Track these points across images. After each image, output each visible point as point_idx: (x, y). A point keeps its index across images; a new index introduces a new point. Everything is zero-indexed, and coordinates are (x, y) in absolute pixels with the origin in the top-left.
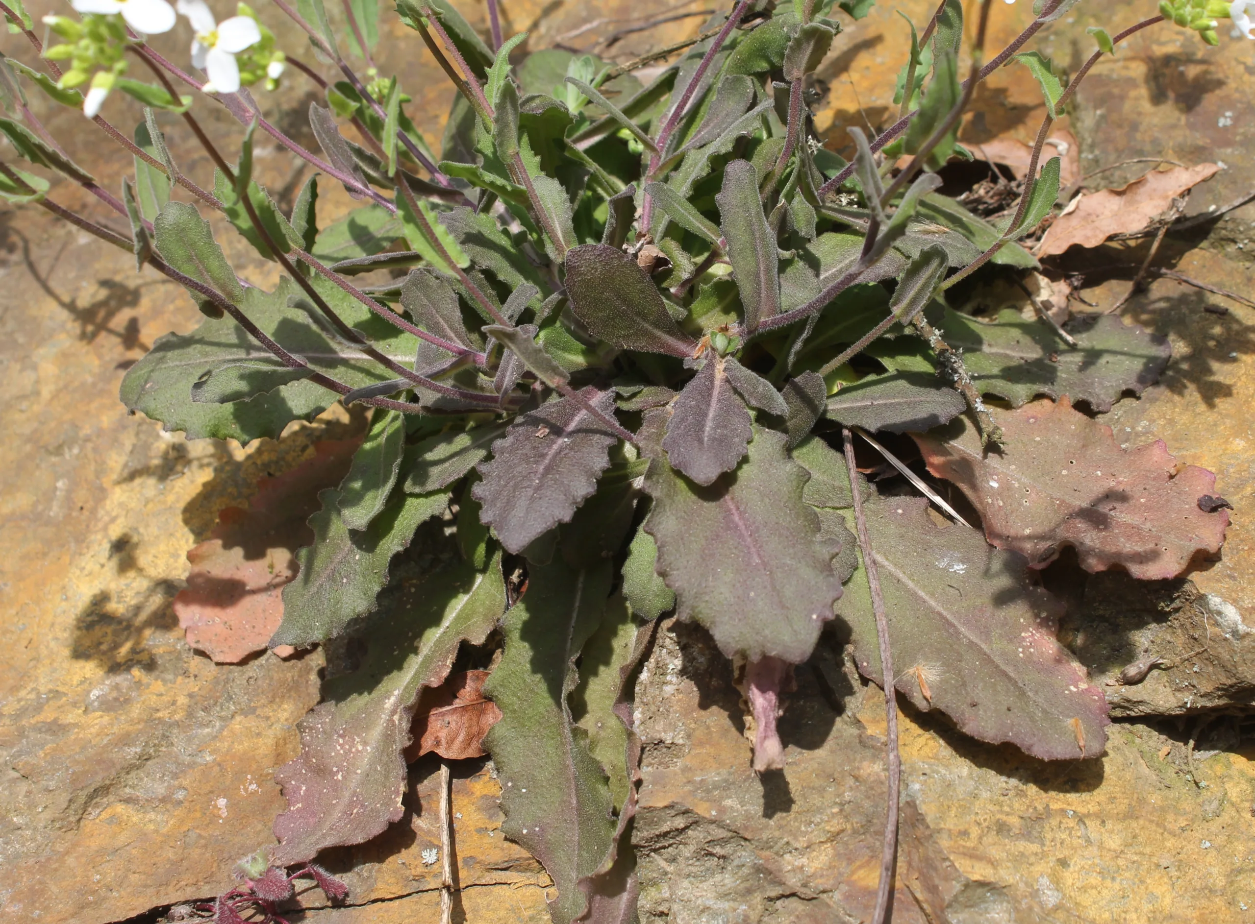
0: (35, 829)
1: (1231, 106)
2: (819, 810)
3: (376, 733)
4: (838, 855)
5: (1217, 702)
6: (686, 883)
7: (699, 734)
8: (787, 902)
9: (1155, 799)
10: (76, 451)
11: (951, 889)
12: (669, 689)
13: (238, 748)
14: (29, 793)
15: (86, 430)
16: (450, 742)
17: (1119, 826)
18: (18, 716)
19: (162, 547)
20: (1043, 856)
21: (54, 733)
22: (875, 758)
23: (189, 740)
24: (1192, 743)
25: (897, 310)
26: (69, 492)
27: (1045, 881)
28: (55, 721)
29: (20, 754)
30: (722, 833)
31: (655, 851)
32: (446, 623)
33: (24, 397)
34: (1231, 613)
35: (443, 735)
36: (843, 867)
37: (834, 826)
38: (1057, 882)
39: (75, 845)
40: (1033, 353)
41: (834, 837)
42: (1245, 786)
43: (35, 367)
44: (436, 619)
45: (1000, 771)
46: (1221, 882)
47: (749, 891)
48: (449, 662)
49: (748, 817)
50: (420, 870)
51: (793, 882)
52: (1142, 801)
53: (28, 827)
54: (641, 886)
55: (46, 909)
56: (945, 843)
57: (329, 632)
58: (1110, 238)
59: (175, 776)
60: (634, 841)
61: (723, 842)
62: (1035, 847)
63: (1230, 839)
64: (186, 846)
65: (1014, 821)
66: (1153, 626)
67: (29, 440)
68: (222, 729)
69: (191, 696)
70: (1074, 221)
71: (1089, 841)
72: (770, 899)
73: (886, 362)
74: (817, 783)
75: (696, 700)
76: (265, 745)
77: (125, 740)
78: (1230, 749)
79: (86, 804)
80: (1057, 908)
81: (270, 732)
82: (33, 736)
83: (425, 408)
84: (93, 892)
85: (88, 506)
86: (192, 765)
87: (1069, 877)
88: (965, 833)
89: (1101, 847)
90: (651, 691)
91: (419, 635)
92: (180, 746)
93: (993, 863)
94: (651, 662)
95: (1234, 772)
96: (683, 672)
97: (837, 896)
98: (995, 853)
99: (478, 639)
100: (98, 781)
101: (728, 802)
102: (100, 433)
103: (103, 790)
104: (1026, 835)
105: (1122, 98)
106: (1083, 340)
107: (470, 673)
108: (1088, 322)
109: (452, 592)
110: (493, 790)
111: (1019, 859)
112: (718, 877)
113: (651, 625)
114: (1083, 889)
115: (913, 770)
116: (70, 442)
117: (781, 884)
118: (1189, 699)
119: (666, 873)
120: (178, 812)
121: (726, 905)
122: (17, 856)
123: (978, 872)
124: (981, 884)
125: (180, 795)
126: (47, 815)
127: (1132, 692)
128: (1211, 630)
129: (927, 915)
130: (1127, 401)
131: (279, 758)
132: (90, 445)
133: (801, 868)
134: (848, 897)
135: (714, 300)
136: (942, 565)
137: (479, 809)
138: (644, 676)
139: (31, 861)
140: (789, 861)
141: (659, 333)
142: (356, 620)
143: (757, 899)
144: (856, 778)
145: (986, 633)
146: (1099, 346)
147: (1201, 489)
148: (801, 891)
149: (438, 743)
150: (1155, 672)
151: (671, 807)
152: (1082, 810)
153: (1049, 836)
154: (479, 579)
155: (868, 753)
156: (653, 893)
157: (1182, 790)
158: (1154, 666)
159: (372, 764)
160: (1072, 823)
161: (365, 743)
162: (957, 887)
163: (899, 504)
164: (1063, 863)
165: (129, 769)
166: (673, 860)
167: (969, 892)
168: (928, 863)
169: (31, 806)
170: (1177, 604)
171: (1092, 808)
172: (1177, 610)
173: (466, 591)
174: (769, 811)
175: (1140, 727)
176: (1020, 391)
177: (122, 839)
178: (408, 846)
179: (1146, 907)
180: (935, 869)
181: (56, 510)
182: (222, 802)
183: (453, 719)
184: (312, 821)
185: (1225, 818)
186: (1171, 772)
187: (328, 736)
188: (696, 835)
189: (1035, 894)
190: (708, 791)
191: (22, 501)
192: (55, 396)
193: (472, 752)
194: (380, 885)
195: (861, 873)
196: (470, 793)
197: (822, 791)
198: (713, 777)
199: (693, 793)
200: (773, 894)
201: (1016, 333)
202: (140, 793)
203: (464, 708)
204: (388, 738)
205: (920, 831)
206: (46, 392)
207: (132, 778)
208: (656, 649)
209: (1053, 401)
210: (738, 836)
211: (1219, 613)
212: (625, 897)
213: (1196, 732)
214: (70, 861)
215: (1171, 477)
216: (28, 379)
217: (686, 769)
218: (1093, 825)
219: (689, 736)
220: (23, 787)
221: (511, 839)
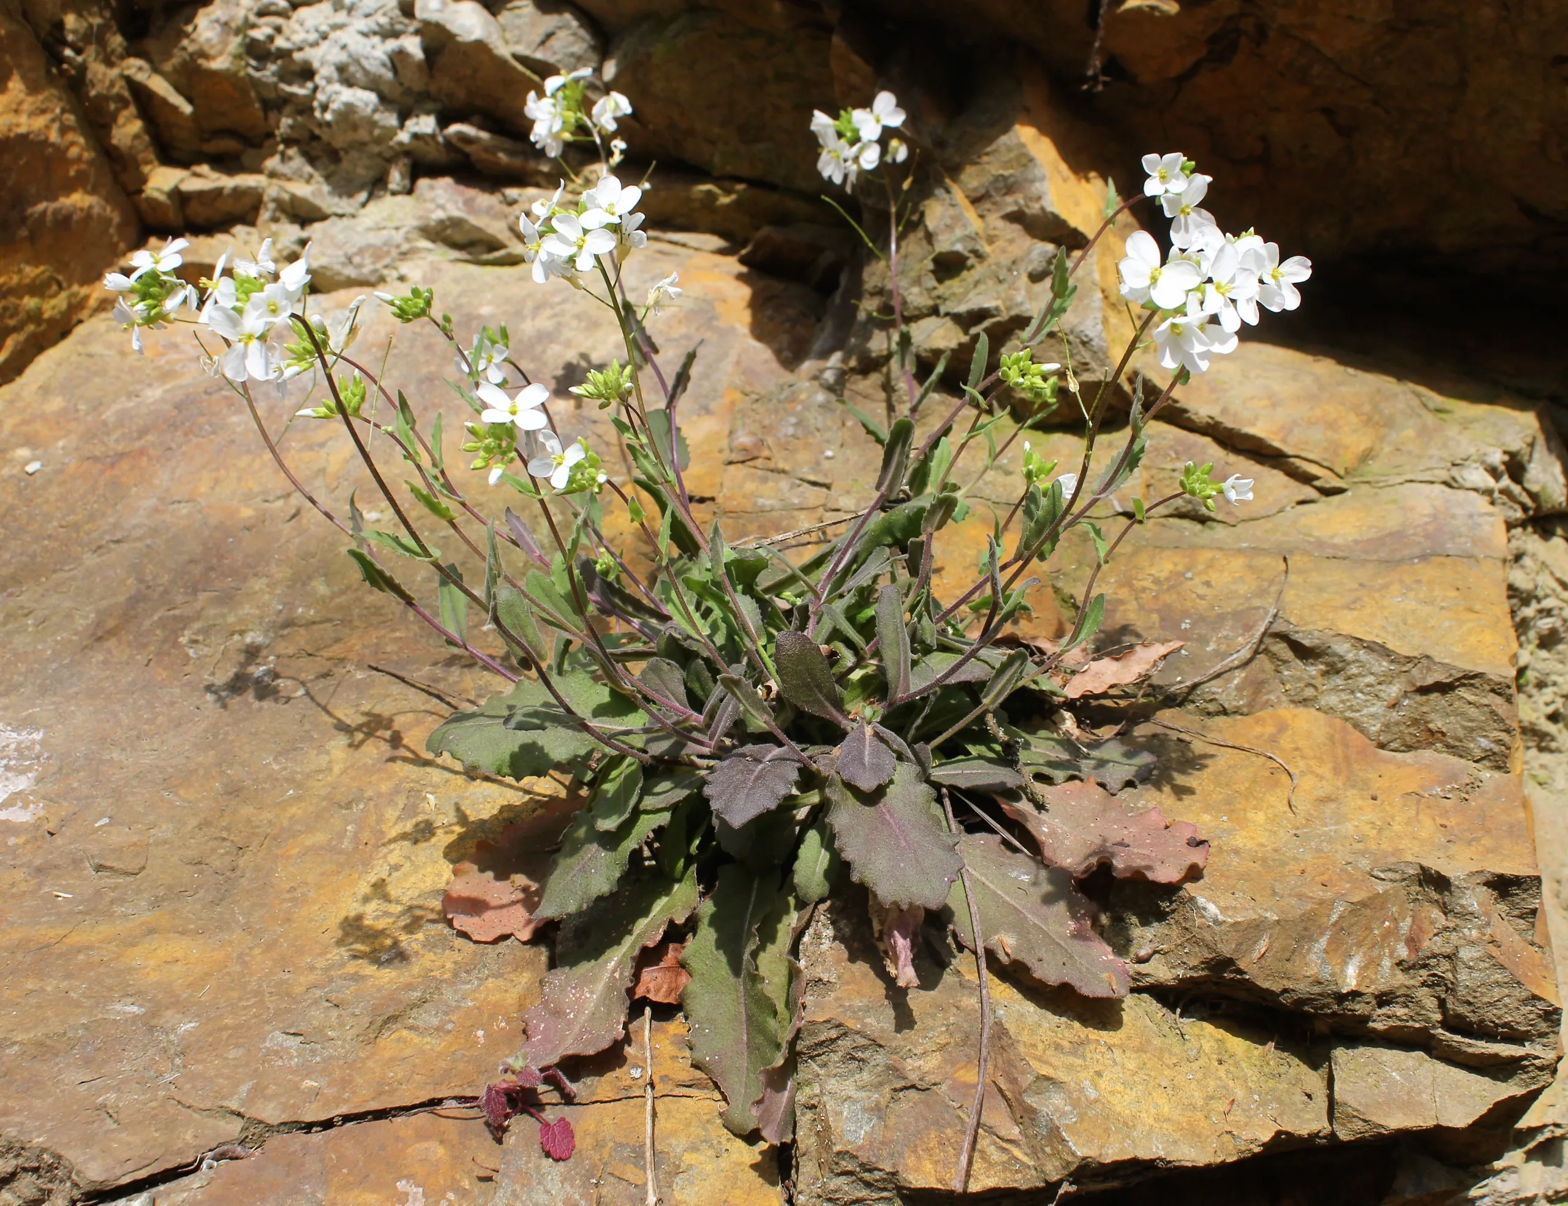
0: (344, 1040)
1: (1189, 616)
2: (932, 1029)
3: (600, 987)
4: (945, 1061)
5: (1201, 973)
6: (833, 1081)
7: (846, 976)
8: (907, 1092)
9: (1157, 1041)
10: (361, 806)
11: (1026, 1080)
12: (824, 947)
13: (492, 998)
14: (340, 1016)
15: (369, 793)
16: (657, 991)
17: (1134, 1056)
18: (327, 969)
19: (429, 870)
20: (1086, 1068)
21: (356, 981)
22: (971, 994)
23: (455, 992)
24: (1178, 1011)
25: (986, 701)
26: (356, 833)
27: (1088, 1083)
28: (356, 973)
29: (331, 991)
30: (862, 1041)
31: (812, 1058)
32: (652, 915)
33: (320, 771)
34: (1212, 909)
35: (651, 986)
36: (948, 1068)
37: (942, 1040)
38: (1095, 1086)
39: (373, 1054)
40: (1065, 756)
41: (942, 1048)
42: (1213, 1043)
43: (328, 753)
44: (645, 912)
45: (1055, 1013)
46: (1200, 1103)
47: (881, 1084)
48: (661, 931)
49: (882, 1030)
50: (629, 1082)
51: (913, 1077)
52: (1148, 1042)
53: (339, 1039)
54: (799, 1086)
55: (354, 1093)
56: (1021, 1049)
57: (581, 906)
58: (1111, 687)
59: (446, 1013)
60: (798, 1048)
61: (864, 1048)
62: (1079, 1062)
63: (1205, 1076)
64: (454, 1061)
65: (1065, 1043)
66: (1155, 924)
67: (324, 799)
68: (479, 986)
69: (455, 963)
70: (1087, 677)
71: (1114, 1061)
72: (895, 1090)
73: (970, 748)
74: (931, 1011)
75: (846, 955)
76: (511, 997)
77: (410, 987)
78: (1202, 1019)
79: (382, 1027)
80: (1096, 1101)
81: (515, 990)
82: (339, 982)
83: (653, 757)
84: (389, 1084)
85: (370, 843)
86: (458, 1007)
87: (1103, 1083)
88: (1034, 1046)
89: (1123, 1066)
90: (811, 948)
91: (633, 922)
92: (448, 995)
93: (1055, 1068)
94: (811, 930)
95: (1206, 1032)
96: (835, 938)
97: (944, 1087)
98: (1054, 1061)
99: (680, 920)
100: (390, 1012)
101: (868, 1020)
102: (380, 795)
103: (393, 1019)
104: (1074, 1053)
105: (1114, 611)
106: (1095, 753)
107: (671, 946)
108: (1096, 744)
109: (658, 896)
110: (682, 1030)
111: (1070, 1068)
112: (857, 1076)
113: (810, 908)
114: (1112, 1093)
115: (998, 1003)
116: (357, 800)
117: (905, 1078)
118: (1180, 972)
119: (818, 1075)
120: (449, 1038)
121: (864, 1094)
122: (331, 1057)
123: (1045, 1071)
124: (1047, 1078)
125: (450, 1026)
126: (354, 1031)
127: (1143, 968)
128: (1198, 921)
129: (1007, 1100)
130: (1129, 790)
131: (521, 1007)
132: (372, 803)
133: (919, 1068)
134: (952, 1088)
135: (859, 691)
136: (1014, 874)
137: (672, 1043)
138: (806, 939)
139: (341, 1062)
140: (910, 1063)
141: (827, 704)
142: (600, 899)
143: (887, 1089)
144: (958, 1008)
145: (1045, 920)
146: (1106, 757)
147: (1188, 834)
148: (919, 1084)
149: (648, 991)
150: (1157, 956)
151: (828, 1021)
152: (1110, 1041)
153: (1089, 1055)
154: (676, 886)
155: (966, 992)
156: (807, 1090)
157: (1173, 1039)
158: (1155, 952)
159: (597, 1007)
160: (1104, 1049)
161: (592, 993)
162: (1031, 1078)
163: (981, 837)
164: (1099, 1074)
165: (413, 1006)
166: (824, 1065)
167: (1038, 1083)
168: (1010, 1063)
169: (342, 1025)
170: (1174, 906)
171: (1116, 1041)
172: (1173, 911)
173: (667, 895)
174: (899, 1029)
175: (1145, 996)
176: (1059, 775)
177: (408, 1052)
178: (621, 1066)
179: (1153, 1111)
180: (1015, 1067)
181: (346, 844)
182: (480, 1033)
183: (660, 975)
184: (549, 1046)
185: (1201, 1062)
186: (1166, 1028)
187: (562, 989)
188: (845, 1044)
189: (1082, 1090)
190: (854, 1012)
191: (320, 837)
192: (343, 772)
193: (671, 1000)
194: (599, 1090)
195: (961, 1072)
196: (665, 1032)
197: (933, 1016)
198: (858, 1003)
199: (844, 1012)
200: (898, 1086)
201: (1053, 743)
202: (420, 1023)
203: (668, 969)
204: (610, 987)
205: (1005, 1041)
206: (337, 769)
207: (414, 1013)
208: (813, 923)
209: (1082, 780)
210: (876, 1044)
211: (1204, 909)
212: (786, 1094)
213: (1182, 1003)
214: (370, 1063)
215: (1167, 827)
216: (323, 760)
217: (837, 999)
218: (1117, 1052)
219: (839, 978)
220: (335, 1013)
221: (696, 1066)
